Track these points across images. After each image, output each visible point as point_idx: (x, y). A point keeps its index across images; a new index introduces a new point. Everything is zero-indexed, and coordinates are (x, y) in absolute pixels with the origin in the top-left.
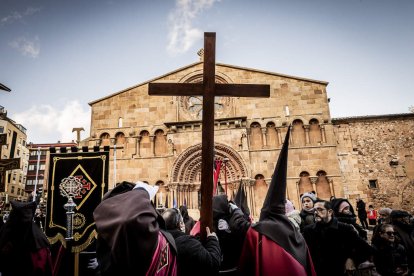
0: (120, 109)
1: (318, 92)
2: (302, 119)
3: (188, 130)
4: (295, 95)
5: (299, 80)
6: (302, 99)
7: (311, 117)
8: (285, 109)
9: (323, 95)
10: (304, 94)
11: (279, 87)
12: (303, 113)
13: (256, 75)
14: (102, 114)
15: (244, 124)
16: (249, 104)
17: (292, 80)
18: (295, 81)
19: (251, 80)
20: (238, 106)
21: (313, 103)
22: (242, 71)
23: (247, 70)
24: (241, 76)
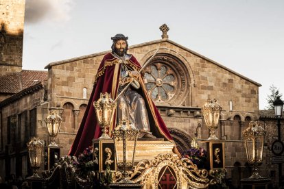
0: (84, 77)
1: (253, 92)
2: (241, 115)
4: (238, 92)
5: (242, 78)
6: (243, 96)
7: (246, 114)
8: (229, 105)
9: (256, 95)
10: (244, 92)
11: (227, 82)
12: (241, 109)
13: (210, 65)
14: (65, 80)
16: (203, 94)
17: (237, 77)
18: (239, 78)
19: (206, 70)
20: (194, 95)
21: (249, 101)
22: (200, 58)
23: (204, 59)
24: (198, 64)
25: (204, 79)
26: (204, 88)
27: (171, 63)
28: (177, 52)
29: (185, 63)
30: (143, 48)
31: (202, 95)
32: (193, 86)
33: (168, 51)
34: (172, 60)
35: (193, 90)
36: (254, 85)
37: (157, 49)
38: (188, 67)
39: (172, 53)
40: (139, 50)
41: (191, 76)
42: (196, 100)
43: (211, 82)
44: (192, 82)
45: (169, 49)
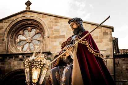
1: (106, 34)
3: (11, 60)
13: (63, 20)
15: (49, 56)
16: (56, 41)
17: (87, 25)
18: (90, 25)
19: (58, 24)
20: (48, 43)
21: (102, 42)
22: (53, 17)
23: (57, 17)
24: (52, 21)
25: (57, 31)
26: (56, 37)
27: (35, 25)
28: (35, 17)
29: (41, 22)
30: (10, 19)
31: (54, 43)
32: (47, 38)
33: (29, 17)
34: (35, 23)
35: (46, 41)
36: (106, 29)
37: (20, 18)
38: (43, 25)
39: (31, 18)
40: (7, 21)
41: (46, 30)
42: (49, 47)
43: (63, 32)
44: (47, 35)
45: (29, 16)
